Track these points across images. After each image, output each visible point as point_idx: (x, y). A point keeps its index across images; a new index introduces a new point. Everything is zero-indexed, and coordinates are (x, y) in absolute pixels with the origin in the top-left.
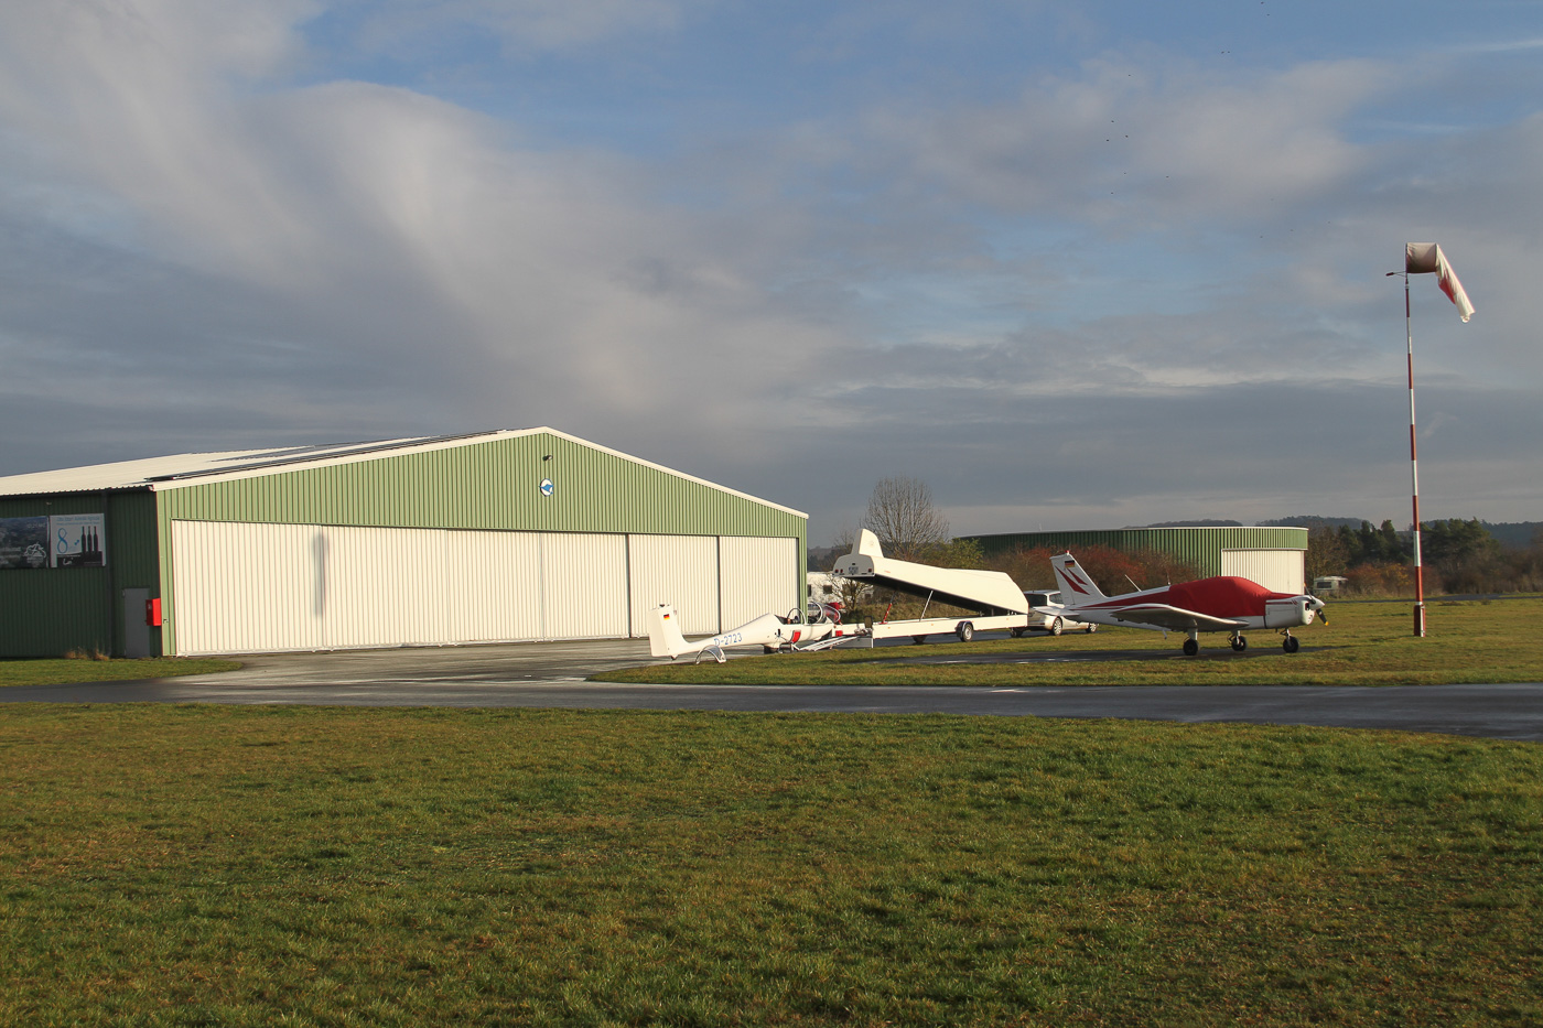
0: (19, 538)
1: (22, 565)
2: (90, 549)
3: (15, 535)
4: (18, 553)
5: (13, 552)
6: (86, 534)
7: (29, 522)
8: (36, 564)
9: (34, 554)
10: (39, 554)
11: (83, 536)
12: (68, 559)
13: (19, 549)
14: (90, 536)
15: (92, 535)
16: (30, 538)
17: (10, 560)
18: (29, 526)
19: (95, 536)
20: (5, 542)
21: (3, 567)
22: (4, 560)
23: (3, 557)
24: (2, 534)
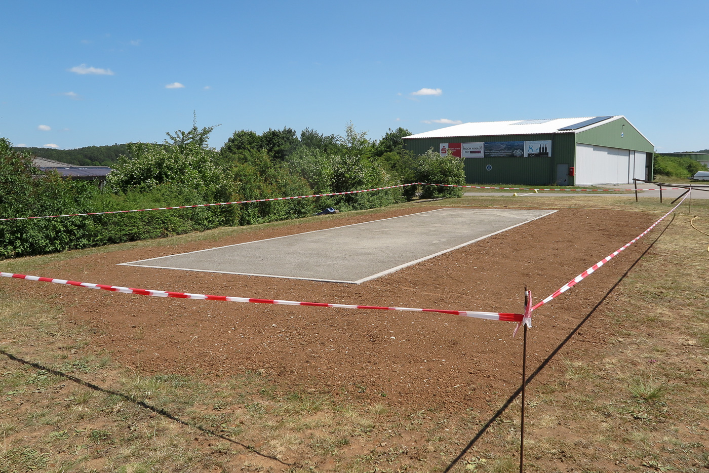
0: (511, 148)
1: (513, 156)
2: (543, 150)
3: (509, 147)
5: (509, 152)
7: (516, 143)
8: (518, 156)
9: (518, 153)
10: (520, 153)
13: (511, 151)
14: (543, 148)
15: (544, 147)
16: (516, 148)
17: (507, 155)
18: (516, 144)
19: (546, 148)
20: (505, 149)
21: (504, 157)
22: (504, 155)
23: (503, 153)
24: (503, 146)
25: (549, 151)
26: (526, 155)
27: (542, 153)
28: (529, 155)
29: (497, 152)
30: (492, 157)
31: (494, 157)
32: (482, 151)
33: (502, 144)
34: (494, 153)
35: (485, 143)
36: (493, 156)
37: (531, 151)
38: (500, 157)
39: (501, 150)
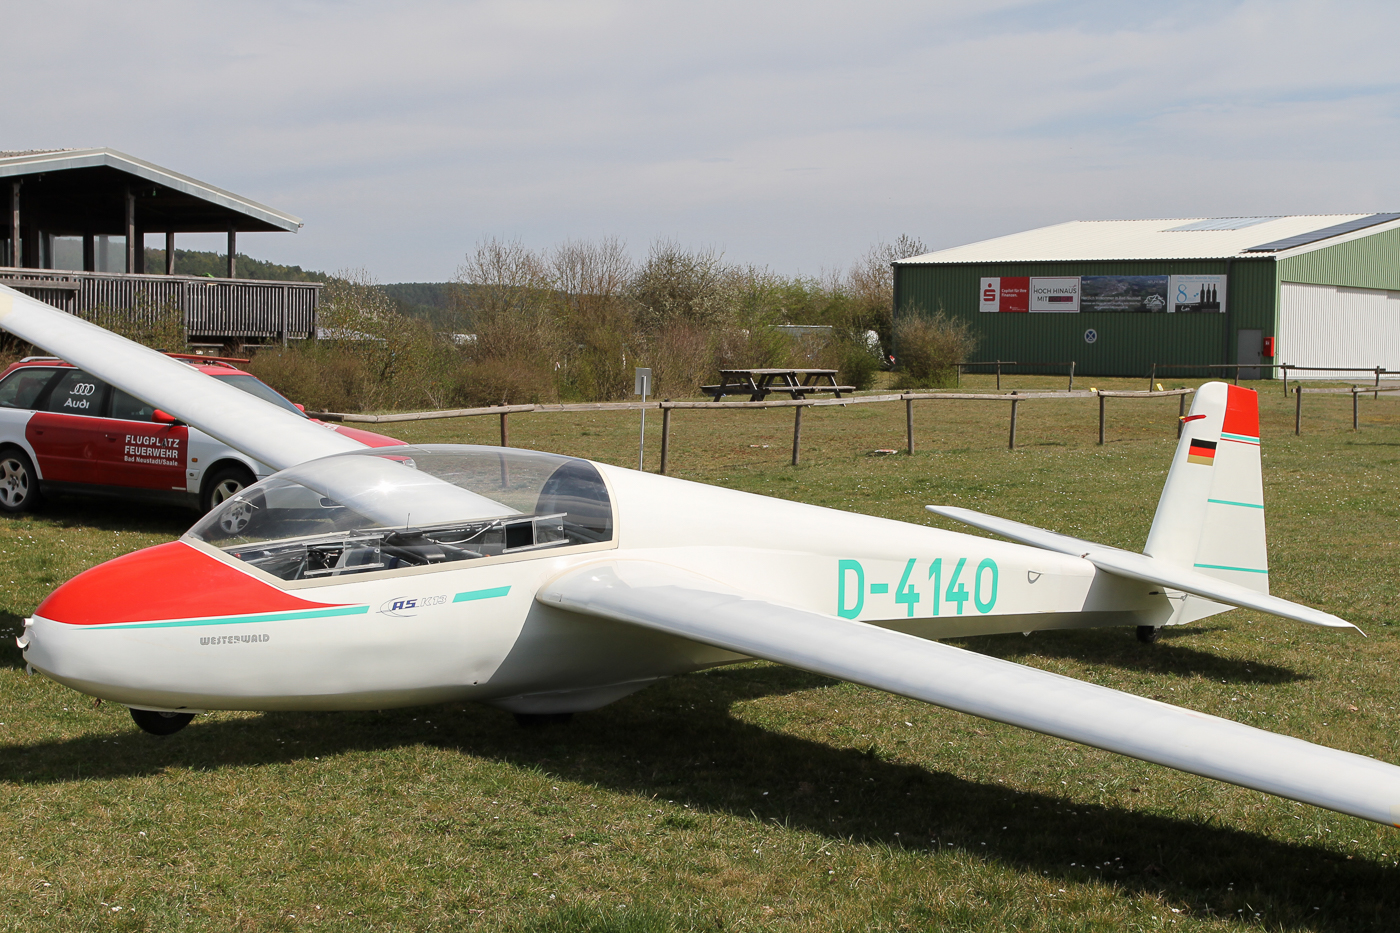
0: (1140, 290)
1: (1143, 310)
2: (1208, 298)
3: (1136, 288)
4: (1138, 301)
5: (1134, 301)
6: (1206, 290)
7: (1150, 280)
8: (1156, 309)
9: (1154, 302)
10: (1158, 302)
11: (1203, 292)
12: (1185, 307)
13: (1139, 298)
14: (1209, 291)
15: (1212, 290)
16: (1150, 290)
17: (1129, 306)
18: (1150, 282)
19: (1215, 292)
20: (1126, 292)
21: (1123, 311)
22: (1124, 306)
23: (1123, 303)
24: (1123, 287)
25: (1221, 298)
26: (1171, 309)
27: (1207, 304)
28: (1178, 307)
29: (1110, 301)
30: (1098, 312)
31: (1103, 311)
32: (1077, 297)
33: (1120, 281)
34: (1102, 301)
35: (1083, 279)
36: (1099, 308)
37: (1182, 300)
38: (1115, 311)
39: (1117, 295)
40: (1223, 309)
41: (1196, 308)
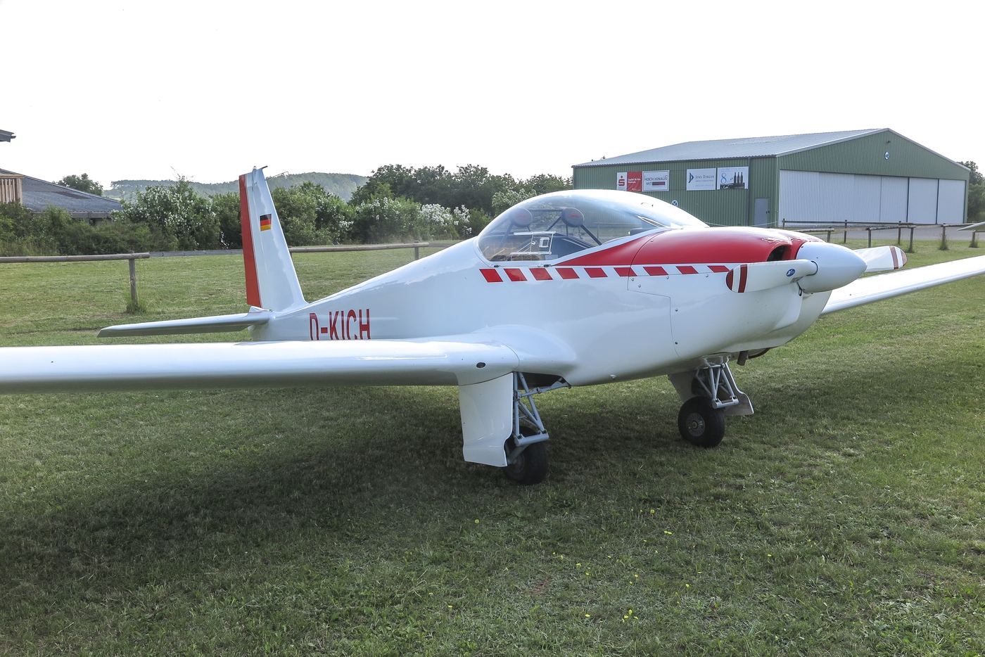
2: (738, 180)
11: (735, 177)
12: (726, 186)
14: (738, 177)
19: (742, 176)
25: (746, 181)
26: (718, 188)
27: (737, 185)
28: (722, 186)
32: (667, 182)
35: (670, 171)
37: (724, 181)
40: (746, 187)
41: (732, 187)
